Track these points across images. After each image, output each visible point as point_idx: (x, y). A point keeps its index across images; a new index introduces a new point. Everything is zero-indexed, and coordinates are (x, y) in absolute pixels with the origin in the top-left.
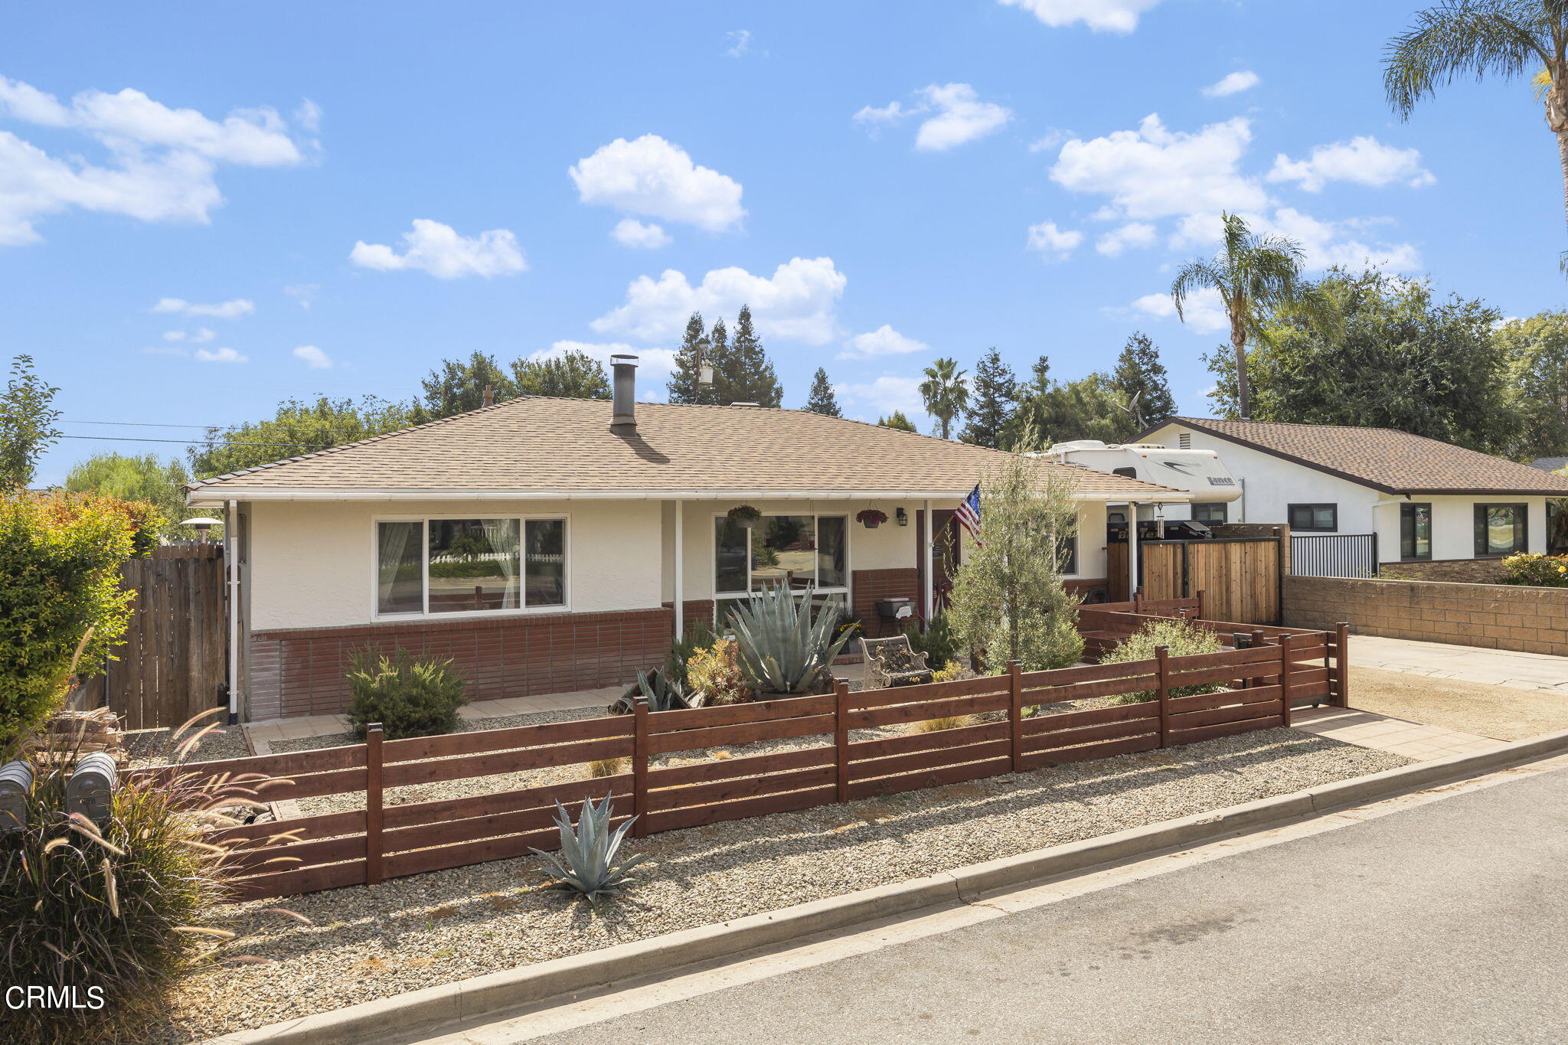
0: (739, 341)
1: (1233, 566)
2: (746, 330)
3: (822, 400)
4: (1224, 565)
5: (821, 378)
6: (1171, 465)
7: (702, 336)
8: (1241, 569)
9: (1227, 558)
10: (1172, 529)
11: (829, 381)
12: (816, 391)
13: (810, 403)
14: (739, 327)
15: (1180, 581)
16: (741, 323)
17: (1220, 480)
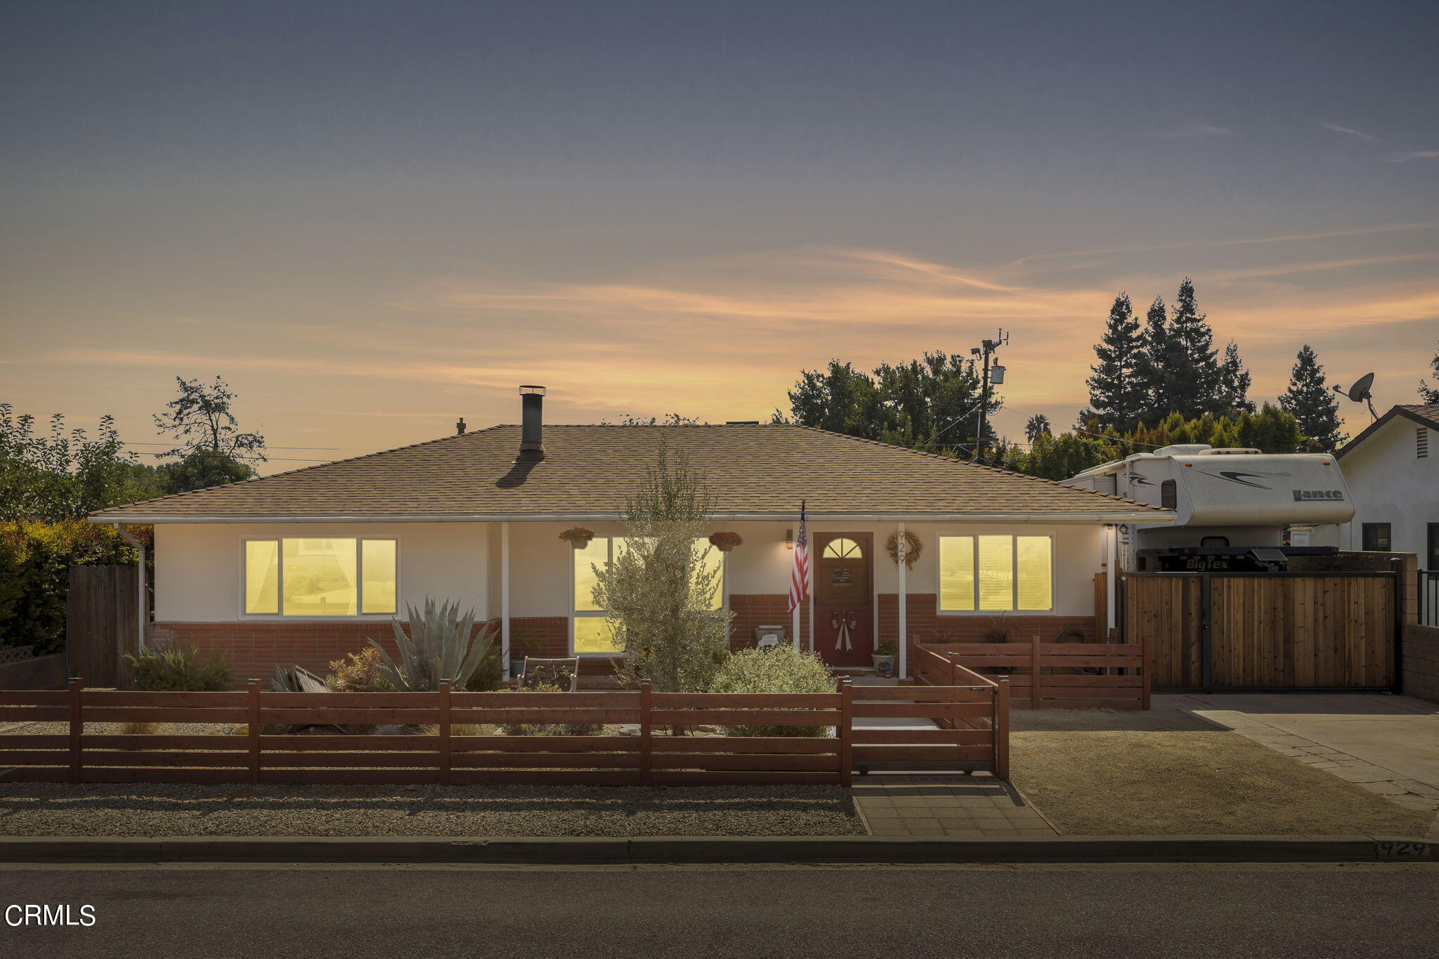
0: (1178, 321)
1: (1299, 609)
2: (1188, 308)
3: (1307, 385)
4: (1280, 605)
5: (1307, 359)
6: (1232, 476)
7: (1130, 320)
8: (1316, 611)
9: (1288, 598)
10: (1238, 557)
11: (1318, 362)
12: (1298, 375)
13: (1290, 391)
14: (1179, 306)
15: (1194, 625)
16: (1181, 301)
17: (1307, 494)
